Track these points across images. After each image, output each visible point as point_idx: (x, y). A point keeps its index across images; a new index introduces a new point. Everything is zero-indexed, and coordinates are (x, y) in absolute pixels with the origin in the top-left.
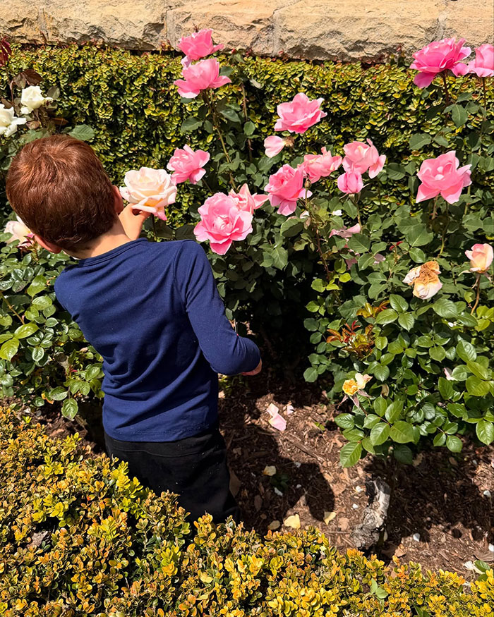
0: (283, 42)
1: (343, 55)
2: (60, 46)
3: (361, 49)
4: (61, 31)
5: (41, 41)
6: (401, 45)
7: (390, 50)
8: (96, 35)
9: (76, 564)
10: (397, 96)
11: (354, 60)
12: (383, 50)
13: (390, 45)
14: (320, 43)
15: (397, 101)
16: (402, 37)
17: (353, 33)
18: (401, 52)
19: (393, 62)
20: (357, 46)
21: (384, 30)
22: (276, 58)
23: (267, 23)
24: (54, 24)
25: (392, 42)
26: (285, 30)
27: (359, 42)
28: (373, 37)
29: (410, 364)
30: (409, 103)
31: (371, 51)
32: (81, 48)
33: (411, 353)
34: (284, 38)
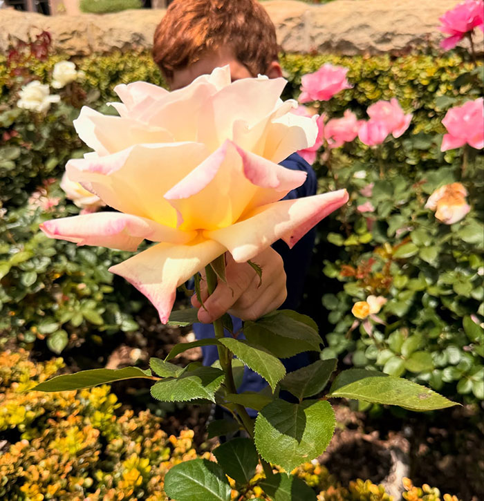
0: (313, 38)
1: (371, 49)
2: (105, 54)
3: (388, 41)
4: (106, 40)
5: (87, 51)
6: (429, 35)
7: (418, 41)
8: (138, 42)
9: (30, 473)
10: (425, 83)
11: (382, 53)
12: (412, 41)
13: (418, 36)
14: (349, 38)
15: (425, 88)
16: (429, 26)
17: (382, 26)
18: (429, 42)
19: (420, 52)
20: (385, 39)
21: (412, 21)
22: (306, 54)
23: (299, 21)
24: (100, 33)
25: (419, 32)
26: (315, 27)
27: (387, 33)
28: (401, 28)
29: (433, 304)
30: (437, 89)
31: (399, 43)
32: (123, 55)
33: (434, 291)
34: (314, 35)
